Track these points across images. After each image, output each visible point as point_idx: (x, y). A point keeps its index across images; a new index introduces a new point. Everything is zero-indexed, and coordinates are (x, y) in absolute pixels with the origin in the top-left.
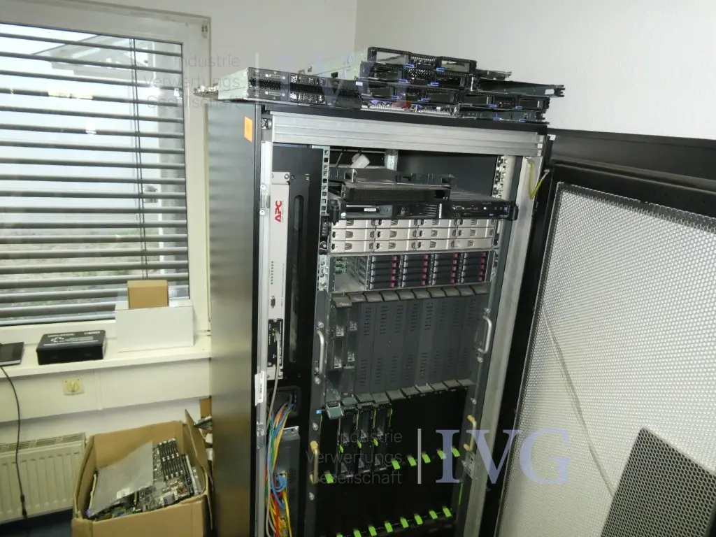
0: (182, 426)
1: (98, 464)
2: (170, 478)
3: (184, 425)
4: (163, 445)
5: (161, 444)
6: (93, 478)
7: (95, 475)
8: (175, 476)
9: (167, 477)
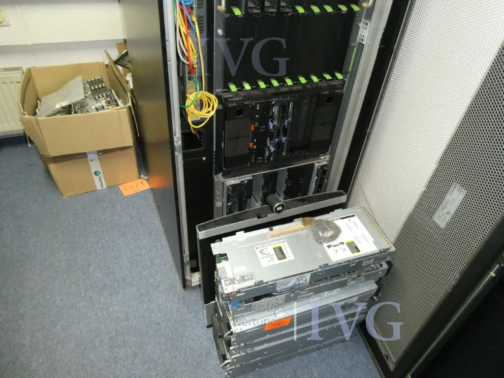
0: (105, 66)
1: (39, 94)
2: (99, 97)
3: (107, 66)
4: (91, 82)
5: (89, 80)
6: (38, 104)
7: (38, 101)
8: (103, 96)
9: (96, 97)
